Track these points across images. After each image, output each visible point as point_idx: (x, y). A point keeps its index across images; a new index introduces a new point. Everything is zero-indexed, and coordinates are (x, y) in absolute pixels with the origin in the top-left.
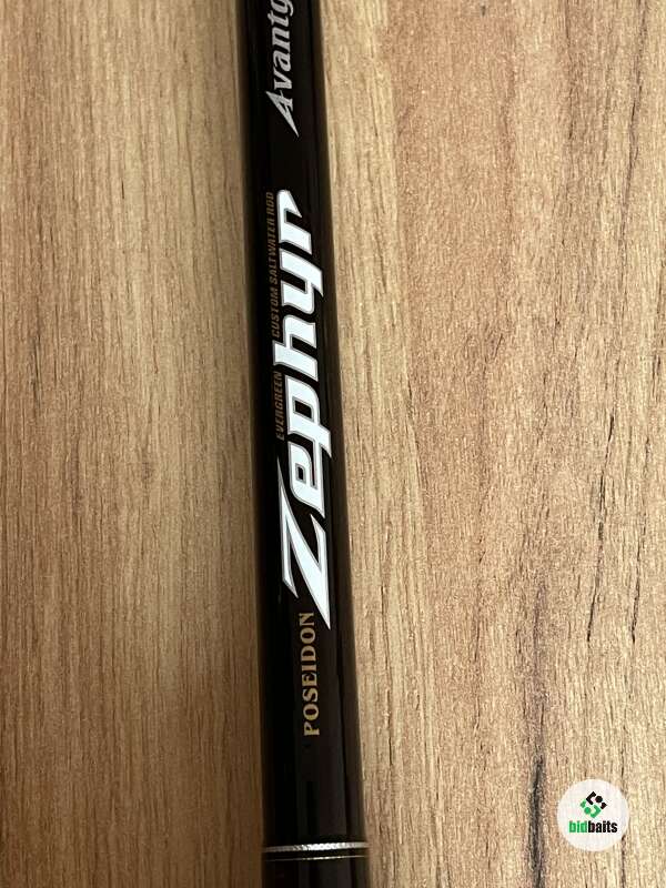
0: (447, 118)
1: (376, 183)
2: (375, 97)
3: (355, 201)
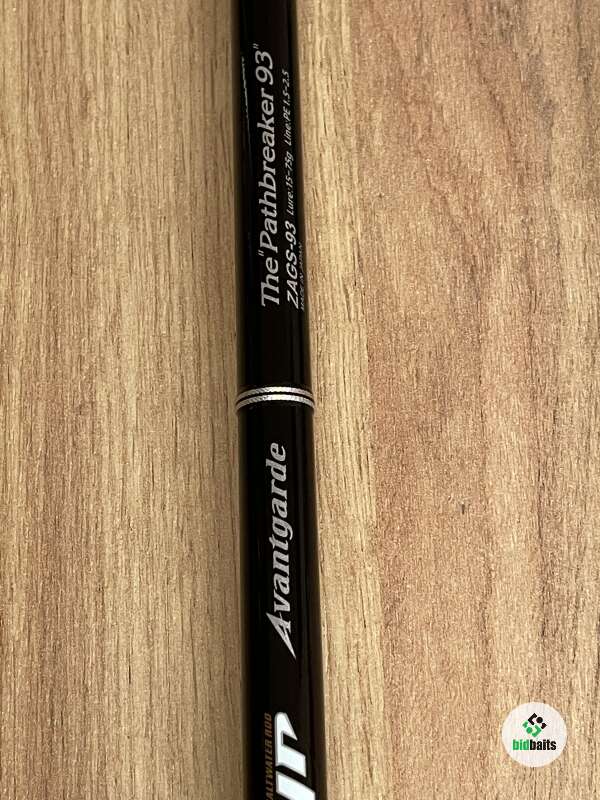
0: (430, 613)
1: (364, 674)
2: (364, 588)
3: (345, 691)
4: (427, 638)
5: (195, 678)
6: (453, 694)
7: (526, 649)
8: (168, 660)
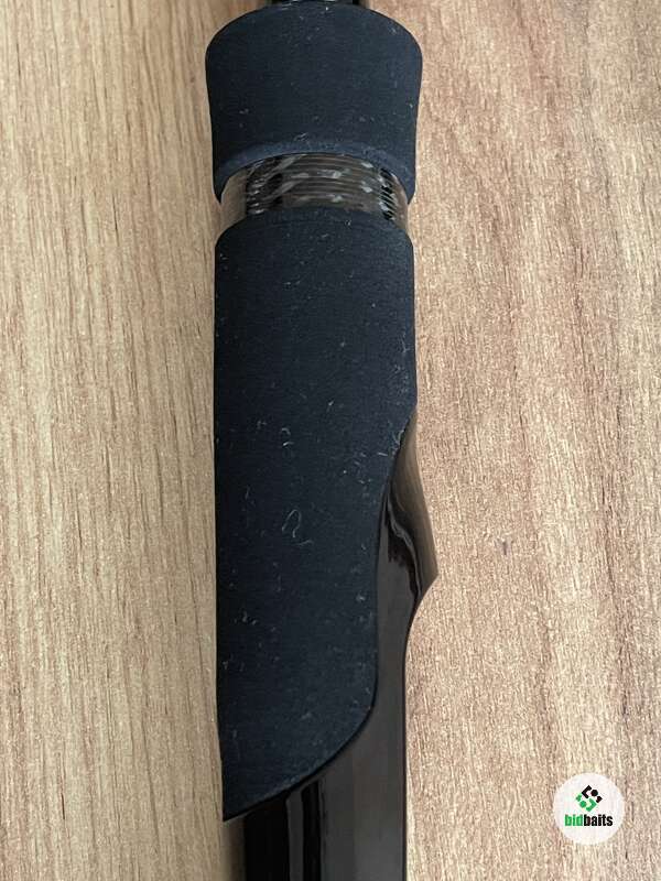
4: (468, 727)
5: (153, 804)
6: (509, 803)
7: (603, 733)
8: (114, 784)
